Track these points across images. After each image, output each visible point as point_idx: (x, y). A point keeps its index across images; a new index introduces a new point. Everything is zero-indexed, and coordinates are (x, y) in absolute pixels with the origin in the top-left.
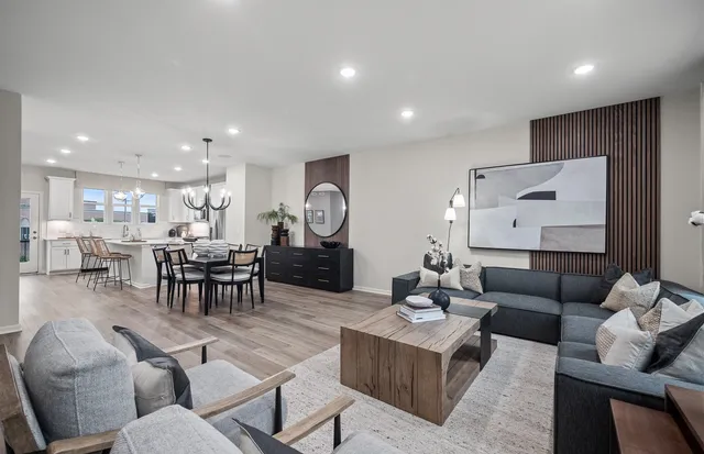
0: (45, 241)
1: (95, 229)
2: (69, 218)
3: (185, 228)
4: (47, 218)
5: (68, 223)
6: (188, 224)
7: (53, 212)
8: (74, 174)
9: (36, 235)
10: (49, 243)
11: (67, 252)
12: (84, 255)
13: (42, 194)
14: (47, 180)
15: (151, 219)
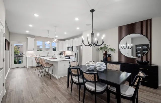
0: (27, 57)
1: (40, 53)
2: (33, 50)
3: (64, 53)
4: (27, 50)
5: (33, 51)
6: (64, 52)
7: (29, 48)
8: (34, 36)
9: (24, 55)
10: (27, 58)
11: (32, 61)
12: (37, 63)
13: (26, 42)
14: (27, 39)
15: (54, 50)
